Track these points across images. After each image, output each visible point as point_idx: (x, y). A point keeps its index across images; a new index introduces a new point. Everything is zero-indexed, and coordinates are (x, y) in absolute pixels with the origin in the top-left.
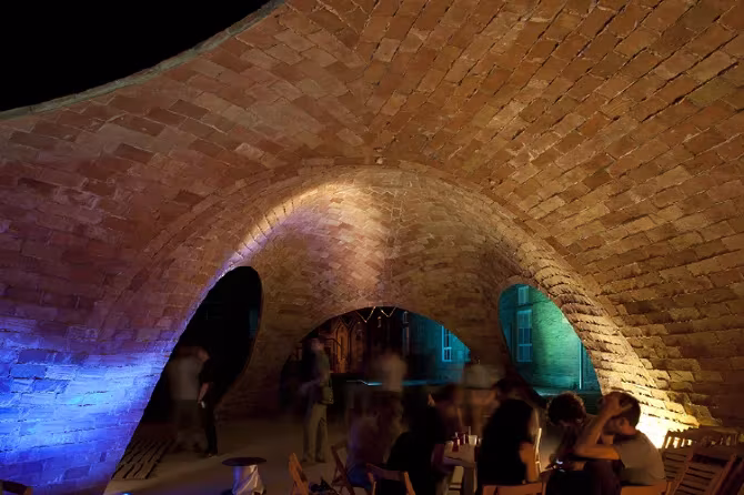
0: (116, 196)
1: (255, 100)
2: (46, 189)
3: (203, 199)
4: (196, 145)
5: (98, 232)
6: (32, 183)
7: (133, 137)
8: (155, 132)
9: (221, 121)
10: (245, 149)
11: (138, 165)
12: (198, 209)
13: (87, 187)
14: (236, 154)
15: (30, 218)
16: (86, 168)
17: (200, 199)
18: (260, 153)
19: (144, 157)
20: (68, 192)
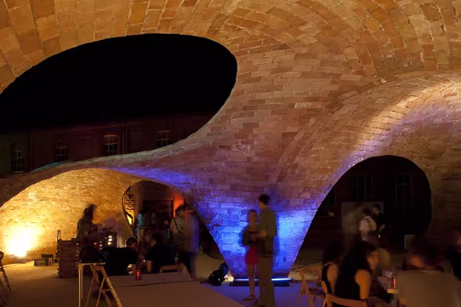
0: (255, 143)
1: (282, 86)
2: (229, 148)
3: (297, 133)
4: (273, 112)
5: (255, 159)
6: (222, 147)
7: (246, 120)
8: (252, 115)
9: (276, 100)
10: (298, 105)
11: (256, 129)
12: (297, 138)
13: (243, 143)
14: (296, 110)
15: (229, 159)
16: (237, 136)
17: (295, 134)
18: (310, 104)
19: (256, 125)
20: (237, 146)
